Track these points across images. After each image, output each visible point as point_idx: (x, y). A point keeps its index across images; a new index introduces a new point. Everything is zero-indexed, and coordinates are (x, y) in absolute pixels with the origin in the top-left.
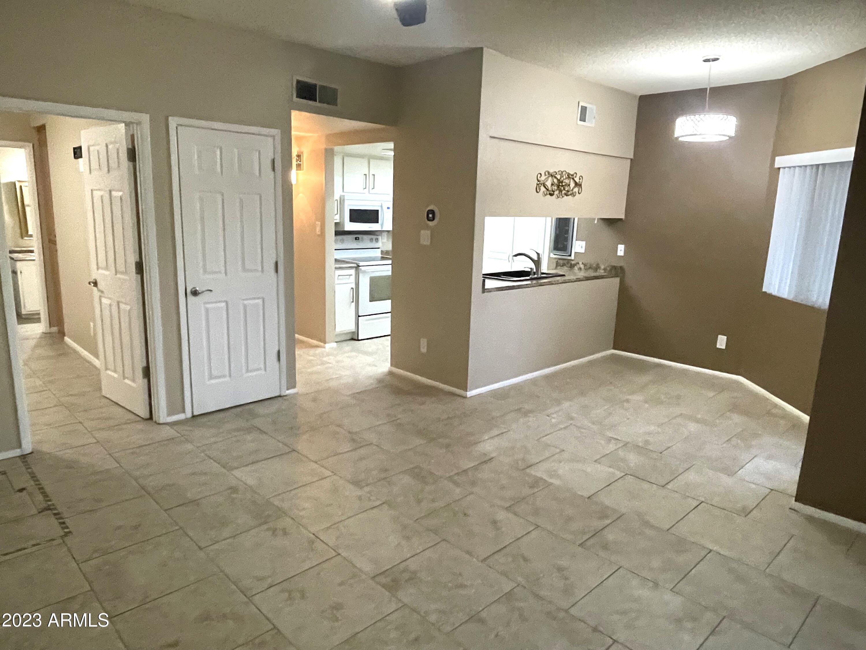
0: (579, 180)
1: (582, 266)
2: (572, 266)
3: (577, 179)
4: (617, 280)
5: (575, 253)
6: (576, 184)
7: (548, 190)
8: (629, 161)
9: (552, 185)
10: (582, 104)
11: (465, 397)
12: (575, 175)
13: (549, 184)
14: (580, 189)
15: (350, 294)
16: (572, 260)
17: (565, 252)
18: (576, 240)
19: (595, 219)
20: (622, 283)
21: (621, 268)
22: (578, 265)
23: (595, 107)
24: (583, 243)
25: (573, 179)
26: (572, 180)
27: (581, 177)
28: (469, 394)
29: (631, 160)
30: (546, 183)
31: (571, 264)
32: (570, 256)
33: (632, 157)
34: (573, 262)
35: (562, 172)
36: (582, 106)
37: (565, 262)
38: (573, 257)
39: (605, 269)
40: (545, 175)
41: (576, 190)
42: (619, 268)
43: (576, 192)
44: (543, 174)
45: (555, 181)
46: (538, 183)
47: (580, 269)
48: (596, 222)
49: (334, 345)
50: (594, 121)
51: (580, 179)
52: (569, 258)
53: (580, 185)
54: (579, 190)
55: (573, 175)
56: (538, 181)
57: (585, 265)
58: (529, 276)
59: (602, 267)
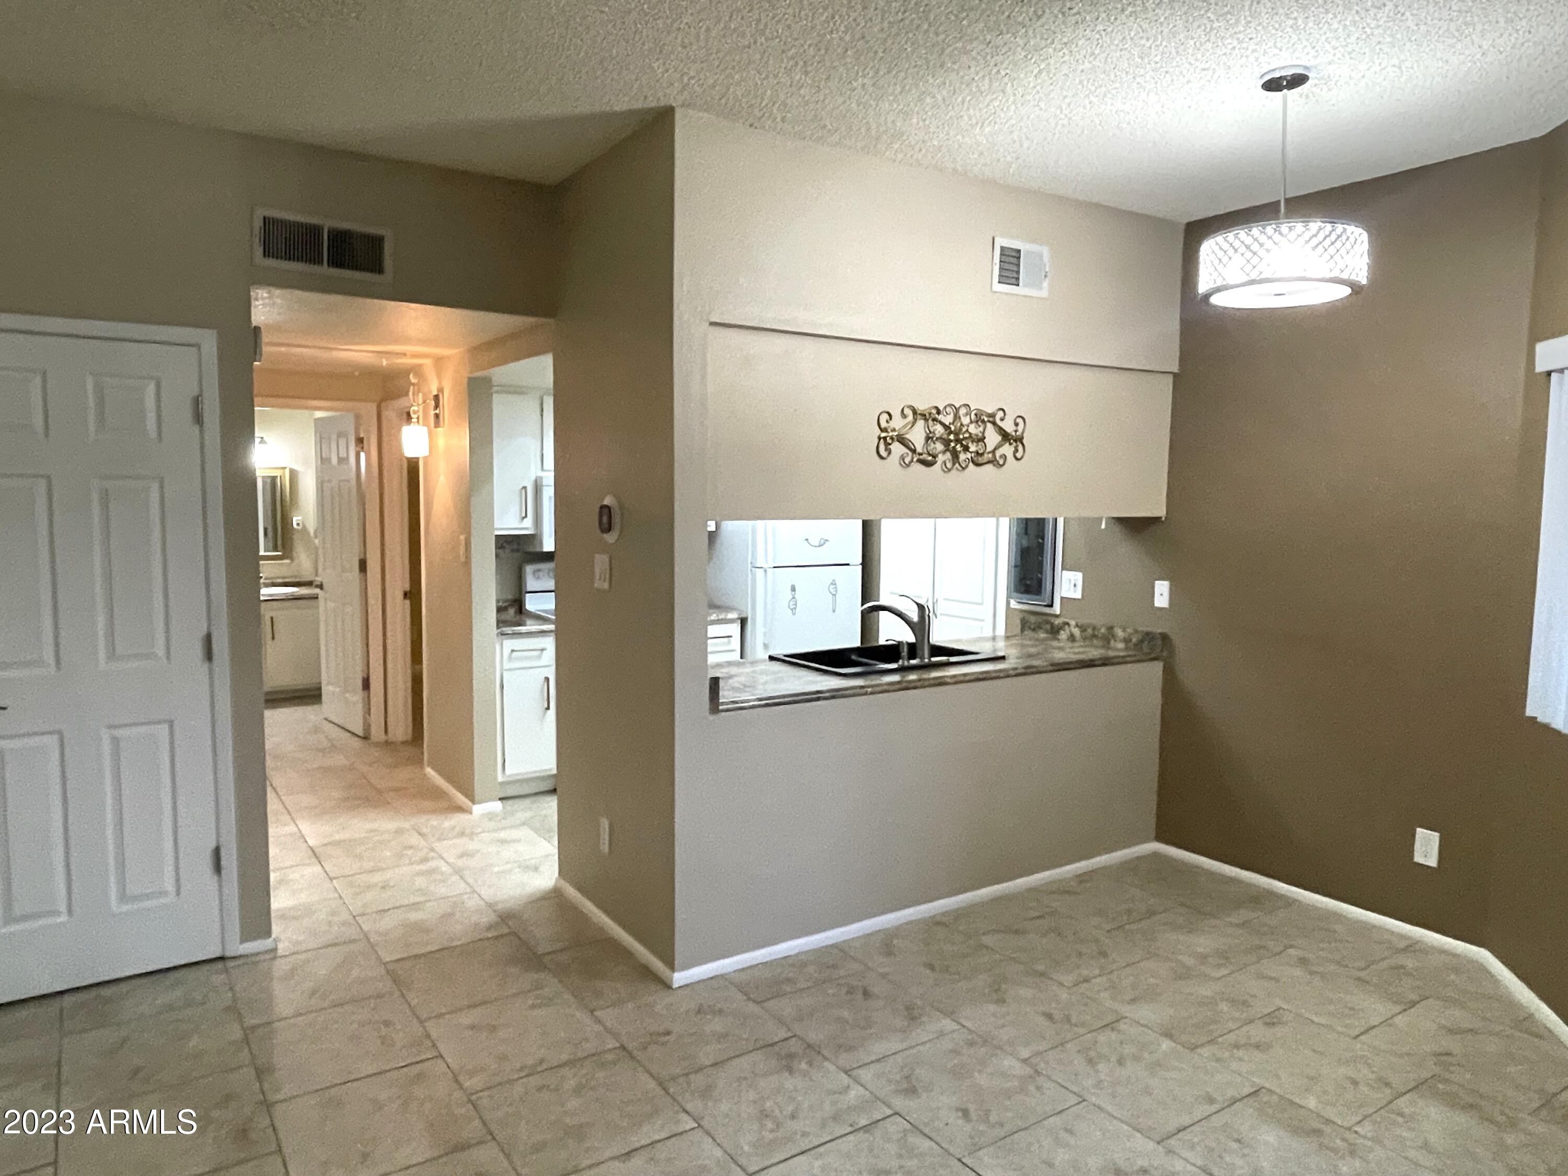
0: (1014, 428)
1: (1076, 632)
2: (1054, 631)
3: (1008, 426)
4: (1157, 668)
5: (1062, 598)
6: (1006, 437)
7: (914, 451)
8: (1170, 379)
9: (928, 438)
10: (1001, 242)
11: (668, 986)
12: (1001, 414)
13: (917, 435)
14: (1020, 448)
15: (542, 691)
16: (1057, 616)
17: (1038, 597)
18: (1063, 569)
19: (1100, 520)
20: (1169, 674)
21: (1165, 637)
22: (1067, 627)
23: (1045, 251)
24: (1078, 577)
25: (994, 423)
26: (989, 425)
27: (1020, 421)
28: (680, 978)
29: (1175, 375)
30: (907, 436)
31: (1052, 625)
32: (1051, 606)
33: (1175, 369)
34: (1057, 622)
35: (957, 410)
36: (1003, 249)
37: (1040, 619)
38: (1057, 609)
39: (1127, 641)
40: (904, 416)
41: (1007, 450)
42: (1158, 636)
43: (1004, 457)
44: (896, 414)
45: (939, 430)
46: (883, 435)
47: (1072, 638)
48: (1103, 526)
49: (497, 806)
50: (1045, 284)
51: (1017, 424)
52: (1047, 610)
53: (1019, 440)
54: (1016, 450)
55: (992, 415)
56: (882, 430)
57: (1083, 628)
58: (896, 661)
59: (1120, 633)
